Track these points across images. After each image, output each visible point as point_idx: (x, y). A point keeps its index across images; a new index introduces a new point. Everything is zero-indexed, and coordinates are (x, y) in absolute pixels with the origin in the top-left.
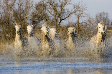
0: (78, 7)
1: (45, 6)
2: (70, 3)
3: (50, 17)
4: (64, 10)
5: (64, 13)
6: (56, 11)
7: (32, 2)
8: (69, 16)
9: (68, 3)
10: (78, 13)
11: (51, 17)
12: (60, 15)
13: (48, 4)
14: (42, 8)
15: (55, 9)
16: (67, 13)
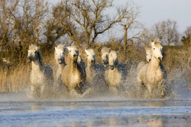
0: (125, 11)
1: (68, 10)
2: (111, 5)
3: (77, 30)
4: (102, 17)
5: (100, 21)
6: (88, 19)
7: (47, 3)
8: (109, 27)
9: (108, 4)
10: (125, 21)
11: (80, 29)
12: (94, 26)
13: (74, 7)
14: (63, 13)
15: (86, 16)
16: (106, 22)
